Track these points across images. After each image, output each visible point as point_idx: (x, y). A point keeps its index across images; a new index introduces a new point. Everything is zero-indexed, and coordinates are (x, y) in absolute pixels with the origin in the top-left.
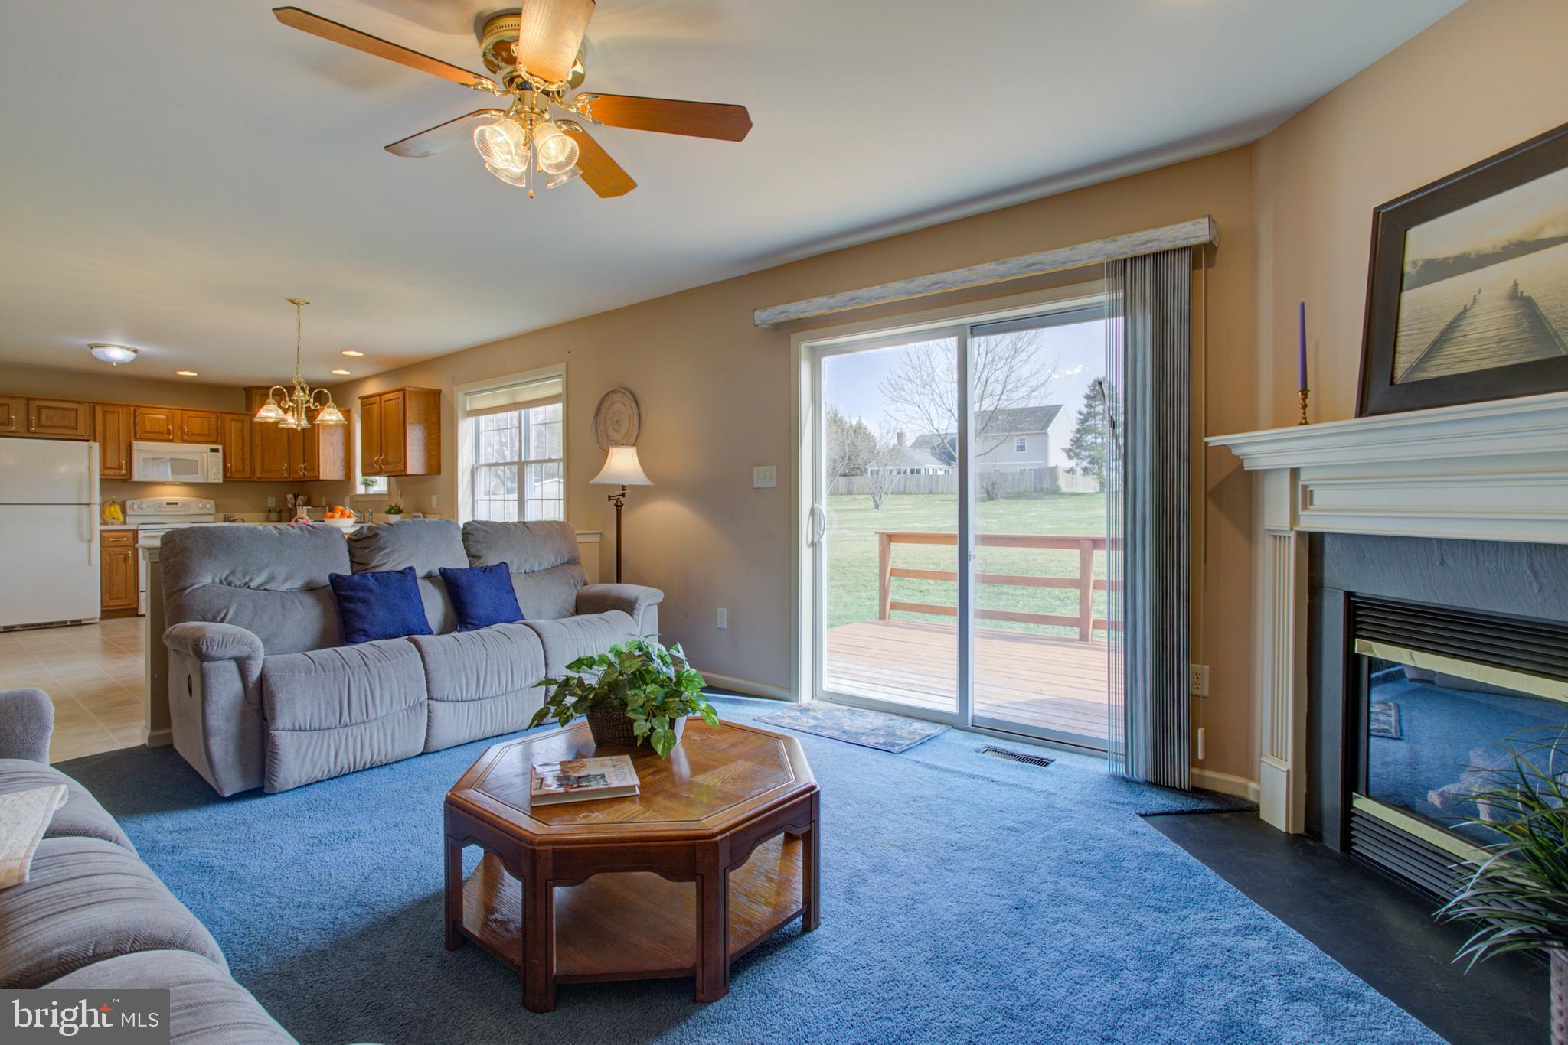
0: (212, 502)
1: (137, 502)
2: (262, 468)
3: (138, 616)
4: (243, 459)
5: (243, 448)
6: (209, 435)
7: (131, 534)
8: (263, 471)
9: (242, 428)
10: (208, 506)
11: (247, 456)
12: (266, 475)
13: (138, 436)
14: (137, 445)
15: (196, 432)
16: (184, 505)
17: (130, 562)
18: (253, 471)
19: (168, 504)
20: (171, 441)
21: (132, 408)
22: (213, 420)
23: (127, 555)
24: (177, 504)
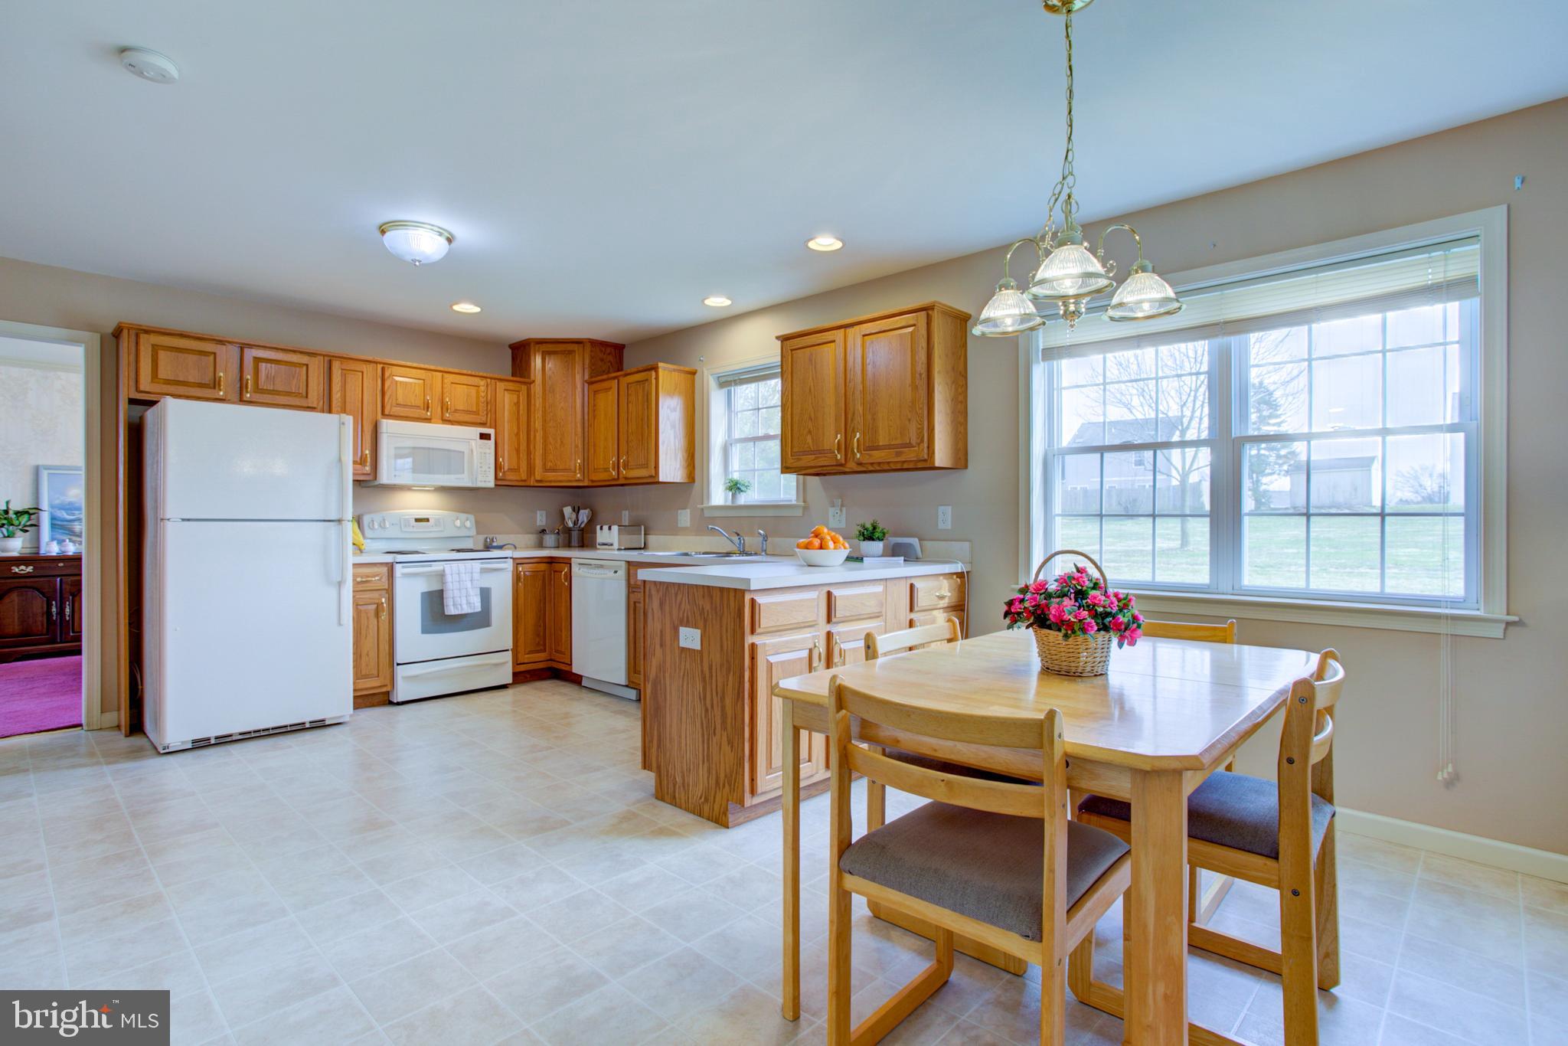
0: (472, 517)
1: (377, 518)
2: (544, 465)
3: (391, 703)
4: (518, 451)
5: (518, 434)
6: (476, 413)
7: (385, 570)
8: (546, 470)
9: (517, 404)
10: (468, 524)
11: (523, 447)
12: (551, 476)
13: (387, 412)
14: (388, 426)
15: (461, 408)
16: (438, 522)
17: (384, 616)
18: (531, 470)
19: (417, 520)
20: (428, 420)
21: (380, 367)
22: (482, 388)
23: (379, 605)
24: (427, 520)
